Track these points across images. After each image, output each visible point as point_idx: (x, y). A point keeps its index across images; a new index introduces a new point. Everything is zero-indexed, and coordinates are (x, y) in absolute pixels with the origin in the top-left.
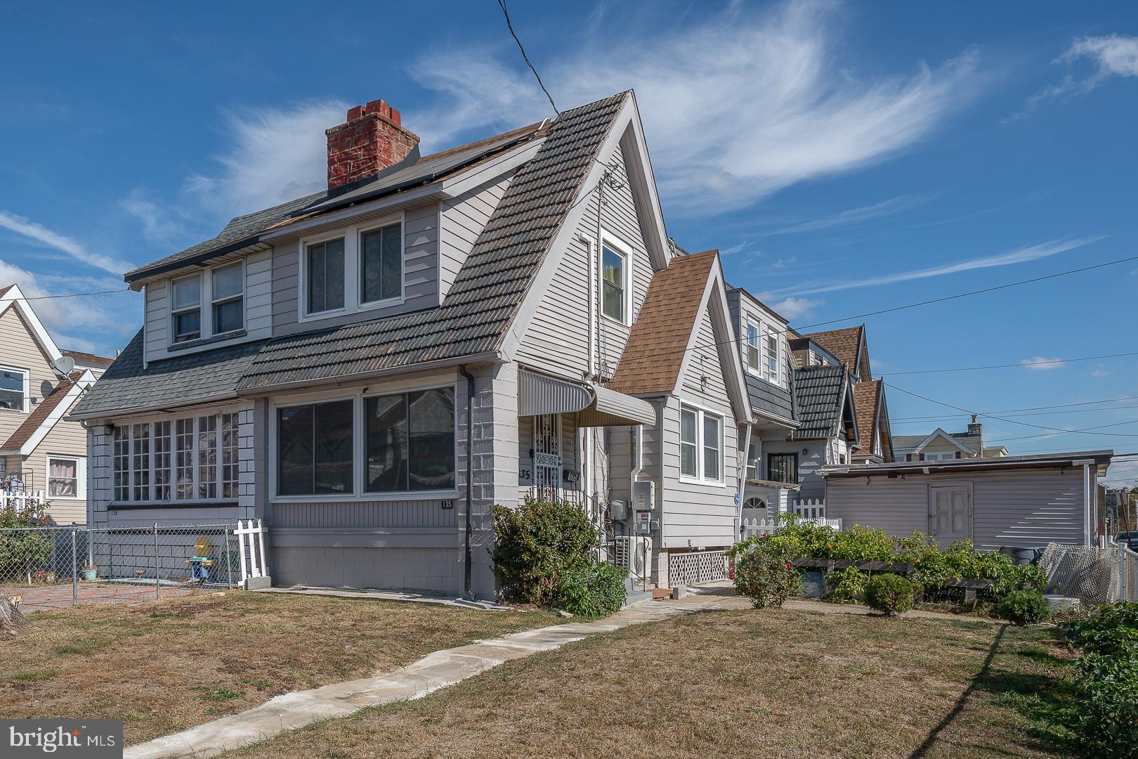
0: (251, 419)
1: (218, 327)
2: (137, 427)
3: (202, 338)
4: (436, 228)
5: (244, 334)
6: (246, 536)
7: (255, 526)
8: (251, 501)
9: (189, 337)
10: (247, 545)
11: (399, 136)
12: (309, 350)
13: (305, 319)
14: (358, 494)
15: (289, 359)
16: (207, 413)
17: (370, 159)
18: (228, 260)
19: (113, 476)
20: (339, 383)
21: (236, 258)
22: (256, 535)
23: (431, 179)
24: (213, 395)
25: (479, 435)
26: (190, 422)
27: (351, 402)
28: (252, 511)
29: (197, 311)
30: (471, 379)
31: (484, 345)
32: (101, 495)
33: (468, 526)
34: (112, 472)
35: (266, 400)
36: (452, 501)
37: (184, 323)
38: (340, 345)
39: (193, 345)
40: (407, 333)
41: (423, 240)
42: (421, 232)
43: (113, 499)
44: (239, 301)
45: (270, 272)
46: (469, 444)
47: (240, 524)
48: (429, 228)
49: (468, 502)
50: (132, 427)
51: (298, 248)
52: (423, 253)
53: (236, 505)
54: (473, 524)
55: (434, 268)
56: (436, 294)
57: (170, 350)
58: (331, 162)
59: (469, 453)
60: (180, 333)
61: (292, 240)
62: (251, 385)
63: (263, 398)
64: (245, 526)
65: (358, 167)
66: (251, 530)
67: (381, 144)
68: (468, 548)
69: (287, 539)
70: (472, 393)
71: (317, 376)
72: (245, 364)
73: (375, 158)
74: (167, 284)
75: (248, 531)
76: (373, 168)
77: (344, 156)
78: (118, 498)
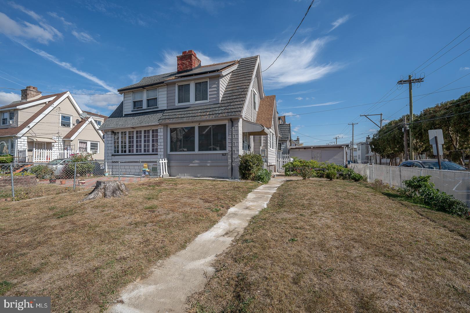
0: (162, 131)
1: (148, 106)
2: (122, 132)
3: (143, 108)
4: (219, 83)
5: (158, 108)
6: (162, 163)
7: (165, 160)
8: (162, 153)
9: (138, 108)
10: (163, 166)
11: (197, 60)
12: (180, 113)
13: (177, 104)
14: (197, 151)
15: (174, 115)
16: (147, 129)
17: (190, 65)
18: (153, 88)
19: (113, 146)
20: (192, 122)
21: (155, 87)
22: (165, 163)
23: (218, 70)
24: (150, 124)
25: (235, 137)
26: (141, 131)
27: (194, 127)
28: (162, 156)
29: (142, 101)
30: (232, 122)
31: (238, 113)
32: (109, 152)
33: (232, 160)
34: (113, 145)
35: (167, 126)
36: (225, 153)
37: (137, 104)
38: (190, 112)
39: (140, 110)
40: (211, 110)
41: (215, 86)
42: (215, 84)
43: (113, 153)
44: (156, 98)
45: (166, 92)
46: (232, 139)
47: (161, 159)
48: (217, 83)
49: (232, 154)
50: (120, 132)
51: (175, 86)
52: (215, 89)
53: (157, 154)
54: (233, 159)
55: (218, 93)
56: (219, 100)
57: (132, 111)
58: (178, 65)
59: (232, 141)
60: (135, 107)
61: (174, 83)
62: (163, 122)
63: (166, 125)
64: (162, 160)
65: (187, 66)
66: (164, 161)
67: (193, 61)
68: (232, 166)
69: (173, 164)
70: (232, 126)
71: (185, 120)
72: (159, 115)
73: (192, 65)
74: (131, 93)
75: (163, 162)
76: (191, 67)
77: (182, 63)
78: (115, 152)
